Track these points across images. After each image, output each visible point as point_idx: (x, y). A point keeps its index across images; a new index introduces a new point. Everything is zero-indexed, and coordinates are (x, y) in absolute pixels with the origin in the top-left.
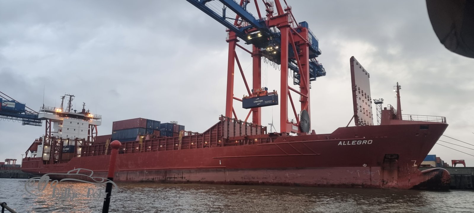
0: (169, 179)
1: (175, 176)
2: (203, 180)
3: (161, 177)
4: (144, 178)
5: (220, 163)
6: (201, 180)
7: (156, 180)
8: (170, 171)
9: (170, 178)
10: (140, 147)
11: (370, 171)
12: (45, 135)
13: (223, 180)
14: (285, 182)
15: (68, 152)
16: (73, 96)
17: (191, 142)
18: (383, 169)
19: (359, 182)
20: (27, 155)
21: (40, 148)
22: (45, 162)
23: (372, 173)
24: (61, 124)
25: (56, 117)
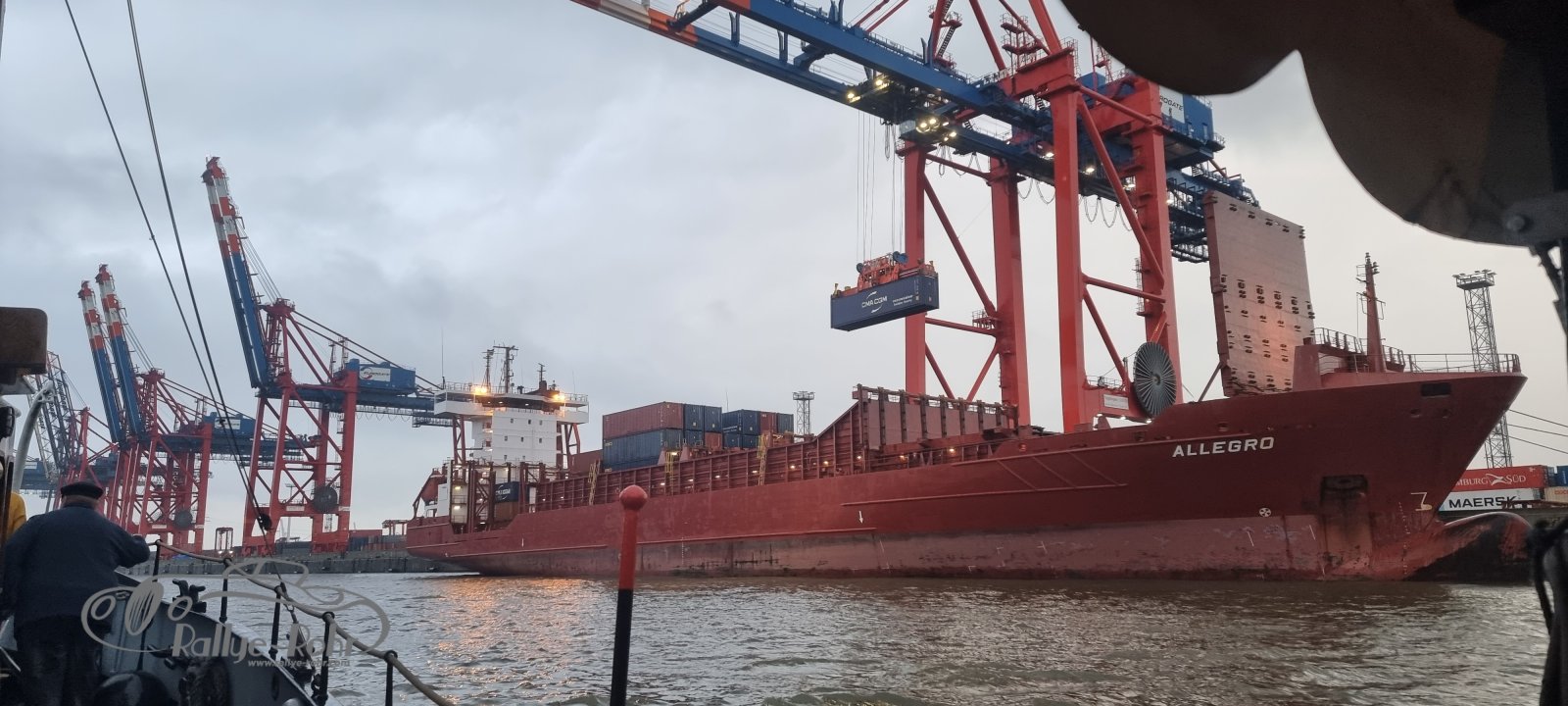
0: (738, 565)
1: (754, 557)
2: (824, 567)
3: (718, 561)
4: (681, 564)
5: (861, 520)
6: (818, 568)
7: (710, 568)
8: (742, 542)
9: (743, 562)
10: (668, 483)
11: (1285, 527)
12: (452, 457)
13: (872, 565)
14: (1038, 566)
15: (508, 499)
16: (513, 348)
17: (790, 464)
18: (1324, 522)
19: (1257, 562)
20: (416, 510)
21: (443, 491)
22: (456, 527)
23: (1290, 534)
24: (489, 426)
25: (475, 408)
